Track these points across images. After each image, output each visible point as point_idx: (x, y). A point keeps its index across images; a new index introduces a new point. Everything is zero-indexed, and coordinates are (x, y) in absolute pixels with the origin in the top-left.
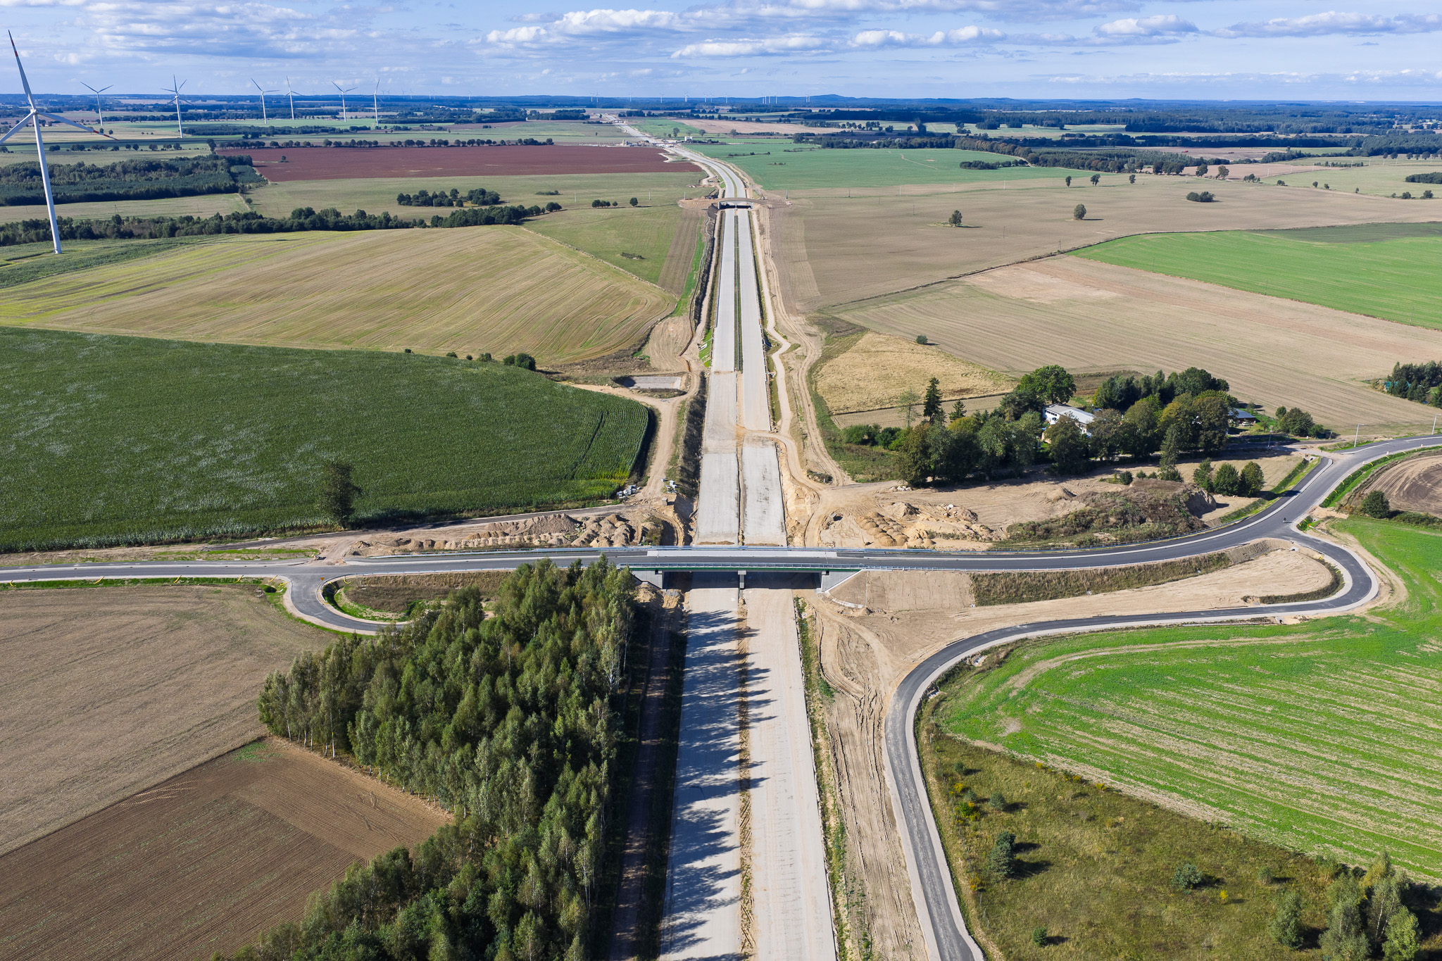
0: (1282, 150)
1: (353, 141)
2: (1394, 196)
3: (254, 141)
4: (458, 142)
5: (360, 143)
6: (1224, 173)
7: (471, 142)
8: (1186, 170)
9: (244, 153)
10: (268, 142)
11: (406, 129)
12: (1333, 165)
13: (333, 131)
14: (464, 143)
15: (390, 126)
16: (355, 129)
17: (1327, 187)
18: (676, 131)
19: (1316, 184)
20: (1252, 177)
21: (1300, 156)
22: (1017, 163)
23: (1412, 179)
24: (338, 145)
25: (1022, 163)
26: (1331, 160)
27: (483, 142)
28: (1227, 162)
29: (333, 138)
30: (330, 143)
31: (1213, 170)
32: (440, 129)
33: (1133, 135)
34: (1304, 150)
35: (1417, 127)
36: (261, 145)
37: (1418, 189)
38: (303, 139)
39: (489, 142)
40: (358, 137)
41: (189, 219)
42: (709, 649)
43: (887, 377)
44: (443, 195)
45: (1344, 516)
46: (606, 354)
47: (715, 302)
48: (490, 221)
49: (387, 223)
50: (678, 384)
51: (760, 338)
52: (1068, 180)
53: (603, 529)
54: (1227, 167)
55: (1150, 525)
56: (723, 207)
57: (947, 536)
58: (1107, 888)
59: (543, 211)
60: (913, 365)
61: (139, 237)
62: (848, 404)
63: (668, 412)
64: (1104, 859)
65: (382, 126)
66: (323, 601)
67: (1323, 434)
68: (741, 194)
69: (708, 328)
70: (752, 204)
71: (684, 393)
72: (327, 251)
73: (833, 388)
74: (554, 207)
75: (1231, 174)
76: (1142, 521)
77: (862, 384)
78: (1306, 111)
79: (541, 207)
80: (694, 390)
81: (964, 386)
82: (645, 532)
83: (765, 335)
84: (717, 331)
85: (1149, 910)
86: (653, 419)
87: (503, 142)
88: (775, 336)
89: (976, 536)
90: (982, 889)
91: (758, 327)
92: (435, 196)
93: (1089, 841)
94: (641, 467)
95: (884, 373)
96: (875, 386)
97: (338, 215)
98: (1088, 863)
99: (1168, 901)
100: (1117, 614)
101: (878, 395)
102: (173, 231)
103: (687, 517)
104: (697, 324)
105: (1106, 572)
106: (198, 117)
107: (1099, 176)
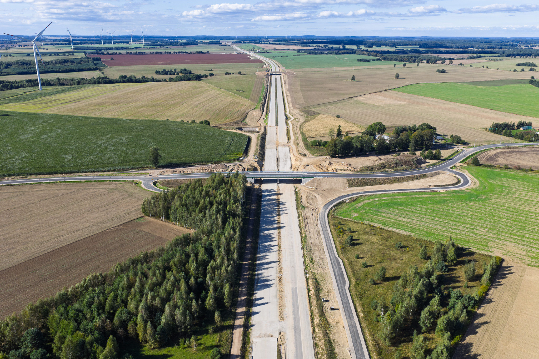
0: (475, 55)
1: (136, 52)
2: (511, 71)
3: (101, 52)
4: (174, 52)
5: (139, 53)
6: (451, 63)
7: (179, 52)
8: (438, 62)
9: (98, 56)
10: (105, 52)
11: (155, 48)
12: (492, 60)
13: (128, 48)
14: (177, 53)
15: (149, 47)
16: (136, 48)
17: (487, 67)
18: (254, 48)
19: (483, 67)
20: (461, 64)
21: (481, 57)
22: (377, 60)
23: (519, 65)
24: (131, 53)
25: (380, 59)
26: (491, 58)
27: (183, 52)
28: (453, 59)
29: (129, 51)
30: (128, 53)
31: (447, 62)
32: (167, 48)
33: (421, 49)
34: (482, 55)
35: (526, 47)
36: (103, 54)
37: (520, 68)
38: (118, 52)
39: (186, 52)
40: (138, 51)
41: (83, 79)
42: (268, 198)
43: (326, 127)
44: (171, 71)
45: (466, 165)
46: (233, 121)
47: (269, 105)
48: (189, 79)
49: (153, 80)
50: (257, 129)
51: (284, 116)
52: (395, 65)
53: (235, 168)
54: (452, 60)
55: (404, 167)
56: (271, 75)
57: (341, 170)
58: (377, 248)
59: (208, 76)
60: (335, 124)
61: (67, 85)
62: (312, 135)
63: (254, 137)
64: (377, 243)
65: (146, 47)
66: (153, 186)
67: (464, 143)
68: (278, 70)
69: (267, 113)
70: (281, 74)
71: (259, 132)
72: (134, 89)
73: (308, 131)
74: (212, 75)
75: (453, 63)
76: (402, 166)
77: (317, 129)
78: (486, 41)
79: (207, 75)
80: (262, 131)
81: (351, 130)
82: (248, 169)
83: (286, 115)
84: (270, 114)
85: (387, 252)
86: (249, 140)
87: (191, 52)
88: (289, 116)
89: (350, 170)
90: (343, 248)
91: (284, 113)
92: (168, 71)
93: (374, 239)
94: (246, 152)
95: (325, 126)
96: (322, 130)
97: (136, 77)
98: (373, 243)
99: (393, 251)
100: (390, 189)
101: (322, 132)
102: (79, 83)
103: (261, 166)
104: (263, 112)
105: (388, 178)
106: (77, 44)
107: (406, 64)
